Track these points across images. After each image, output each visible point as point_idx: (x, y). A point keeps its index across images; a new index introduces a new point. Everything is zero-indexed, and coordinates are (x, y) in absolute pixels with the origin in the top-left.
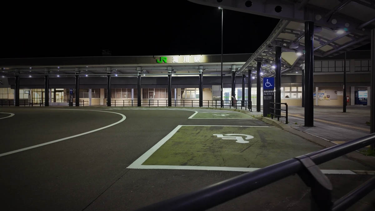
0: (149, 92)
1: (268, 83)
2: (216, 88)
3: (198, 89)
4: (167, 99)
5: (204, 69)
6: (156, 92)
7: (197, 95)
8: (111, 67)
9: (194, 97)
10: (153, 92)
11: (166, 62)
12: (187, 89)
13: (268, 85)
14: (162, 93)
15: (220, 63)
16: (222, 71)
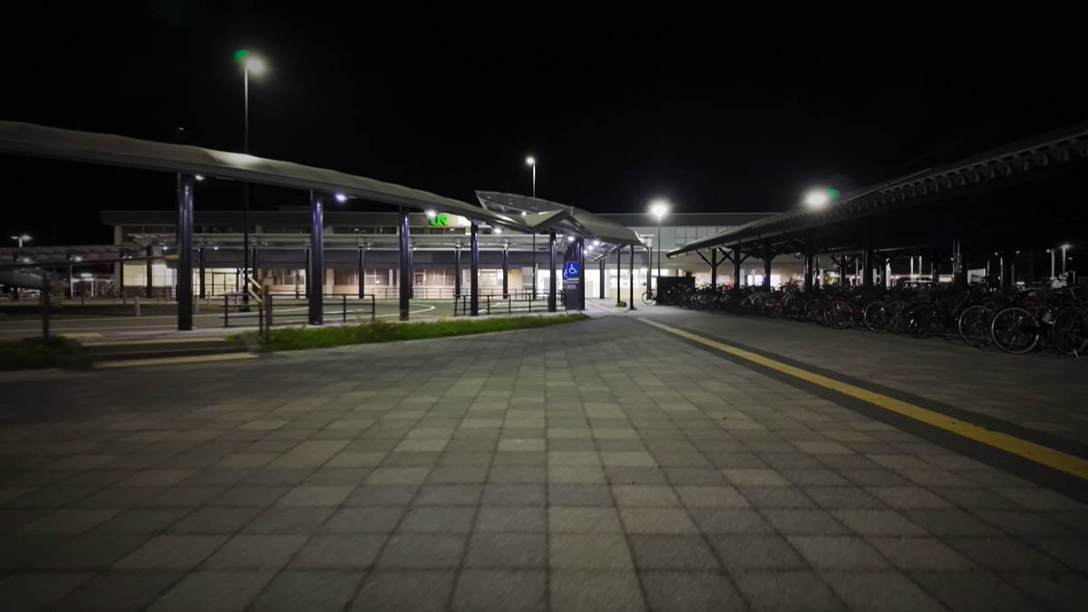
0: (415, 274)
1: (572, 268)
2: (528, 270)
3: (502, 270)
4: (454, 287)
5: (509, 244)
6: (427, 274)
7: (499, 280)
8: (365, 238)
9: (495, 283)
10: (422, 275)
11: (446, 223)
12: (483, 270)
13: (572, 271)
14: (438, 276)
15: (532, 235)
16: (534, 244)
